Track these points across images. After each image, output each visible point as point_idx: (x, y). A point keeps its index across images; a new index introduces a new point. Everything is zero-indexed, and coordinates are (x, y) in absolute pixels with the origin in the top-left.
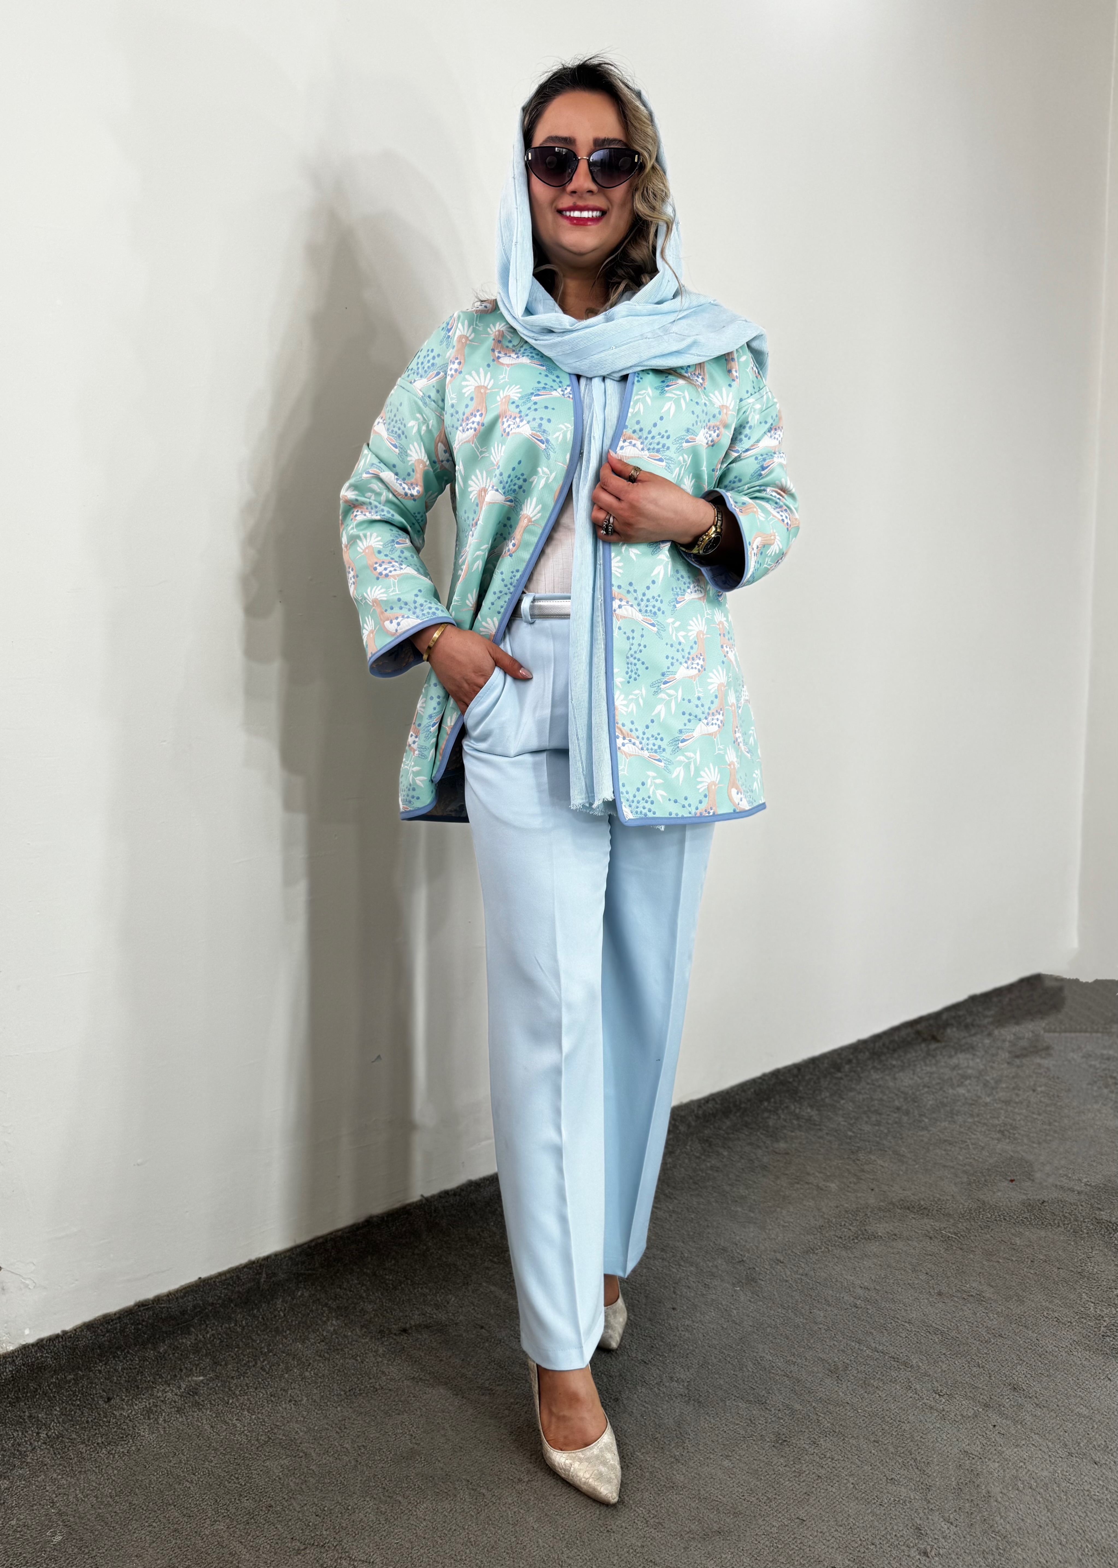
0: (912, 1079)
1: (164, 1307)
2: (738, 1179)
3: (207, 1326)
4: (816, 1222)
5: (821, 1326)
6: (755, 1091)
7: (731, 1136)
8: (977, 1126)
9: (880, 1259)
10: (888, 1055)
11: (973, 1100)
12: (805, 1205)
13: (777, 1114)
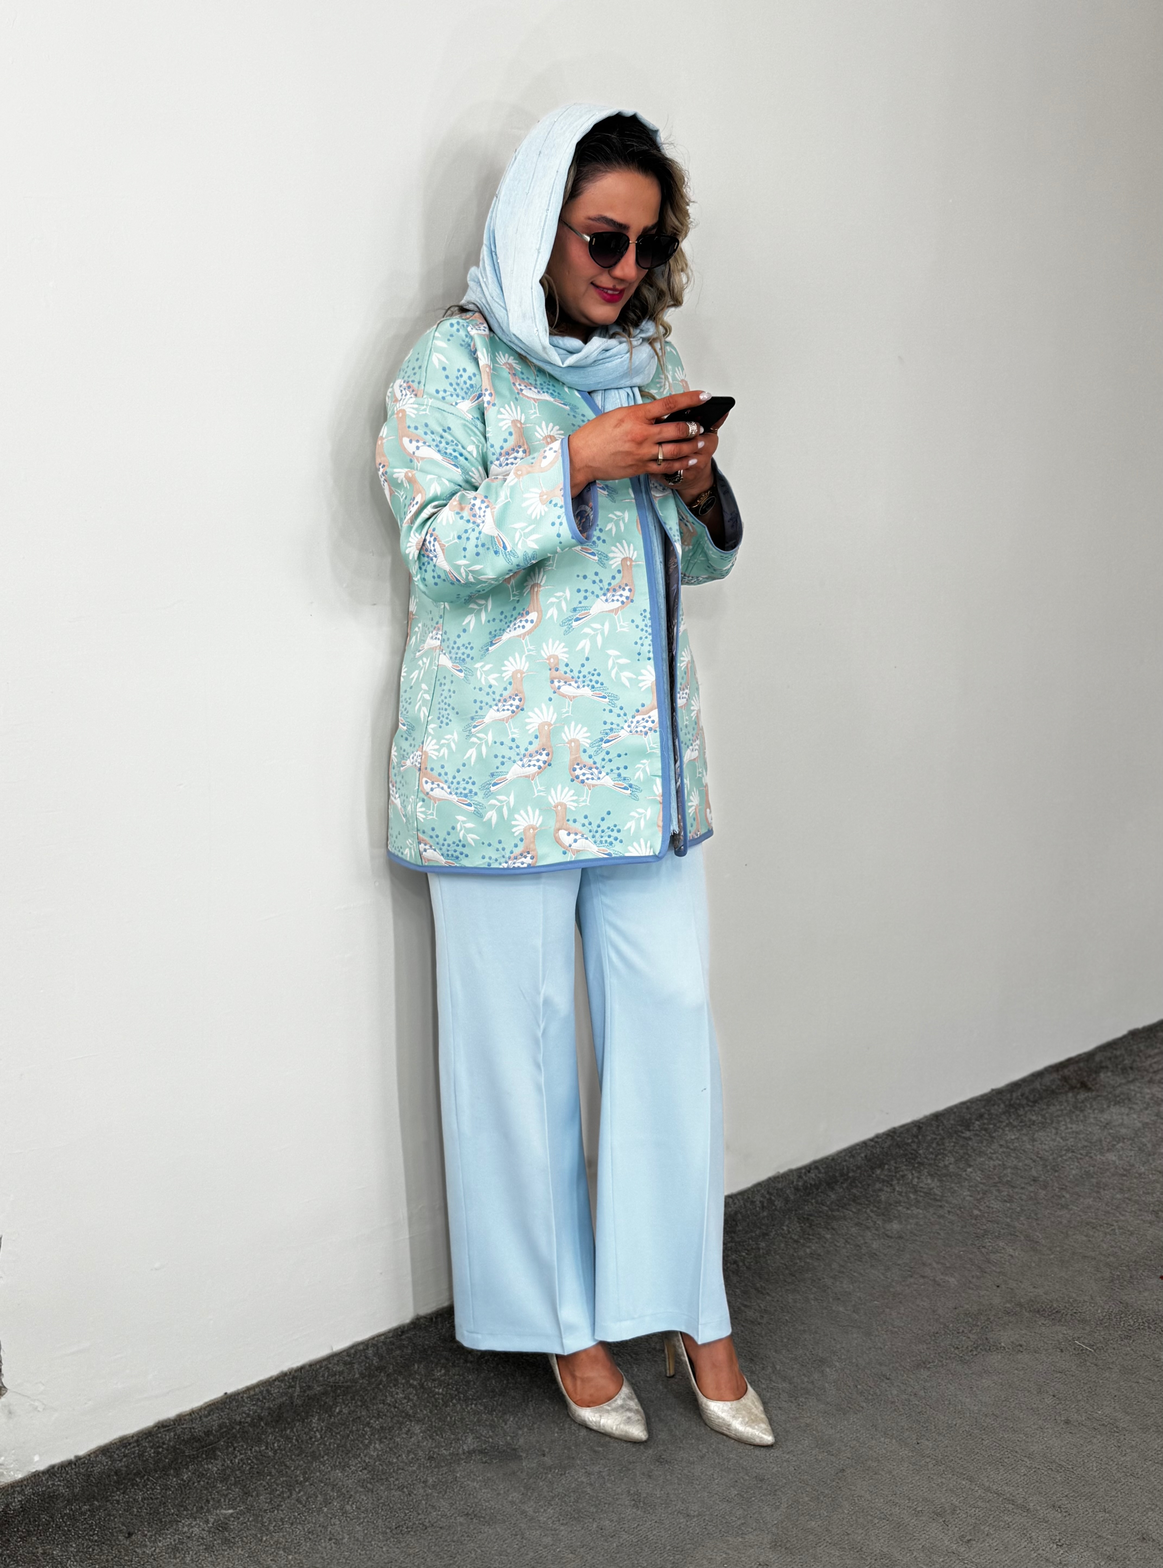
0: (1054, 1140)
1: (186, 1428)
2: (842, 1269)
3: (234, 1449)
4: (930, 1328)
5: (928, 1460)
6: (866, 1156)
7: (836, 1213)
8: (1127, 1204)
9: (1001, 1376)
10: (1027, 1109)
11: (1125, 1170)
12: (918, 1306)
13: (891, 1185)
